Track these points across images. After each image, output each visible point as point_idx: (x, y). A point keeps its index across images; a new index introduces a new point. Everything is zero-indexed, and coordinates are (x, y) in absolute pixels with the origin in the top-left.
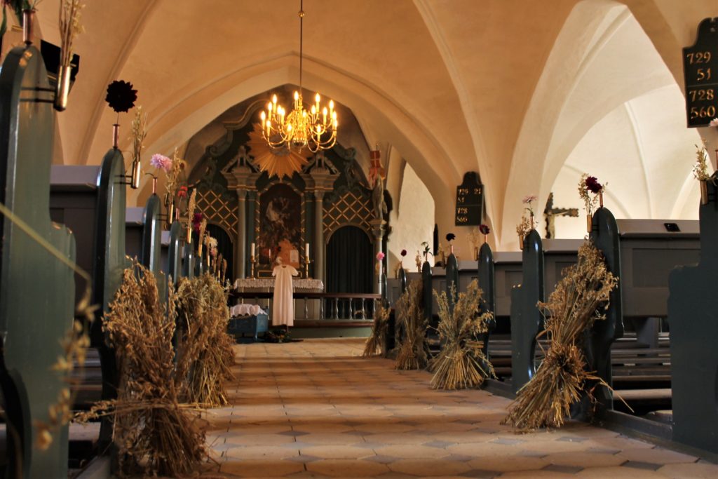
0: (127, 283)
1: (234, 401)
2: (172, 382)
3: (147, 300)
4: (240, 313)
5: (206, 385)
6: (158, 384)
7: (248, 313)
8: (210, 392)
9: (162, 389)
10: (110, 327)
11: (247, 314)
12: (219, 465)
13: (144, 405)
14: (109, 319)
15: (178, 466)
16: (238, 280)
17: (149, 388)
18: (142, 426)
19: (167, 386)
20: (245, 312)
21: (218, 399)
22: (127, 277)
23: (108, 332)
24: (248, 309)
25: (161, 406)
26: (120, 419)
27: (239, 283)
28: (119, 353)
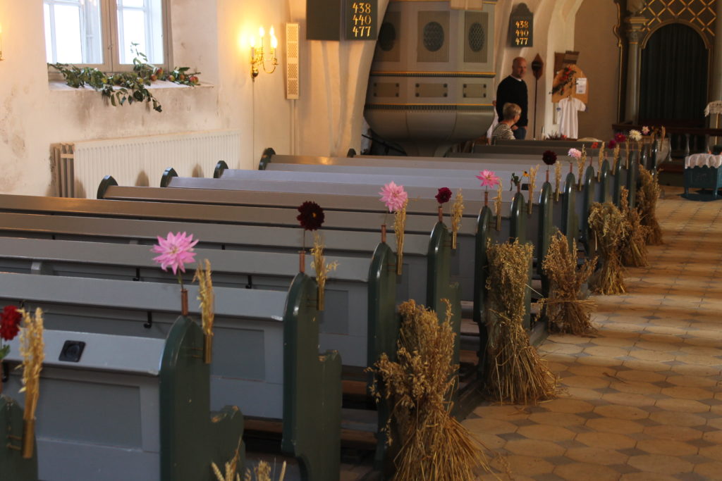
0: (553, 243)
1: (631, 289)
2: (574, 290)
3: (563, 251)
4: (697, 164)
5: (609, 279)
6: (567, 292)
7: (707, 164)
8: (612, 284)
9: (568, 294)
10: (545, 268)
11: (705, 166)
12: (596, 330)
13: (561, 300)
14: (545, 263)
15: (575, 329)
16: (711, 103)
17: (562, 293)
18: (560, 310)
19: (571, 292)
20: (704, 164)
21: (617, 289)
22: (553, 240)
23: (544, 270)
24: (707, 160)
25: (569, 301)
26: (549, 306)
27: (712, 109)
28: (549, 277)
